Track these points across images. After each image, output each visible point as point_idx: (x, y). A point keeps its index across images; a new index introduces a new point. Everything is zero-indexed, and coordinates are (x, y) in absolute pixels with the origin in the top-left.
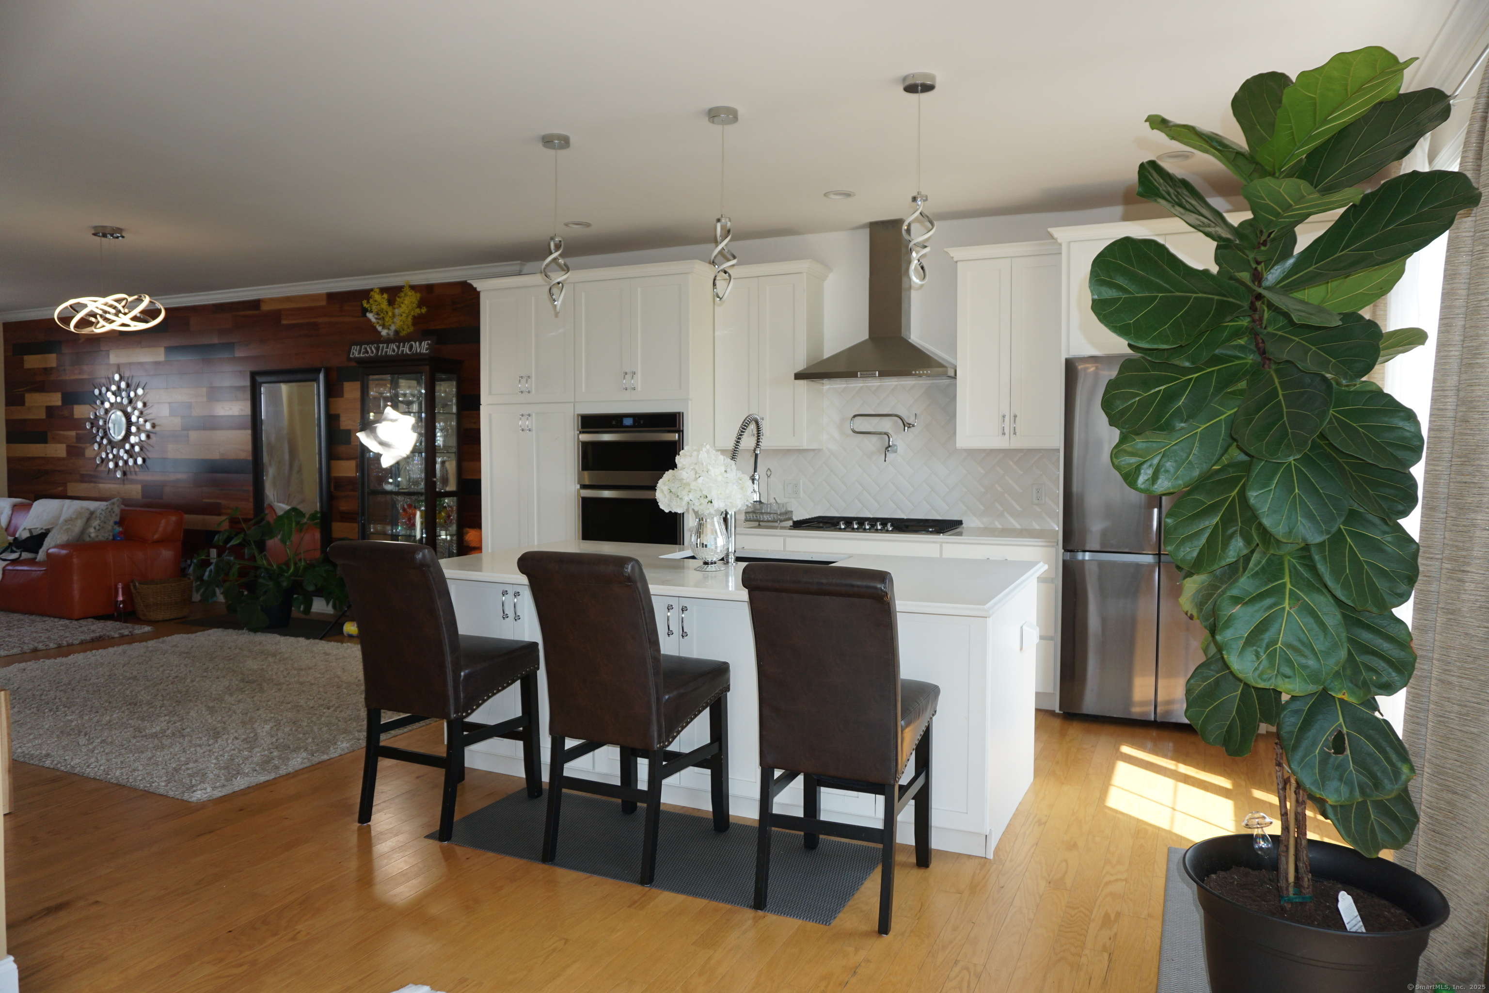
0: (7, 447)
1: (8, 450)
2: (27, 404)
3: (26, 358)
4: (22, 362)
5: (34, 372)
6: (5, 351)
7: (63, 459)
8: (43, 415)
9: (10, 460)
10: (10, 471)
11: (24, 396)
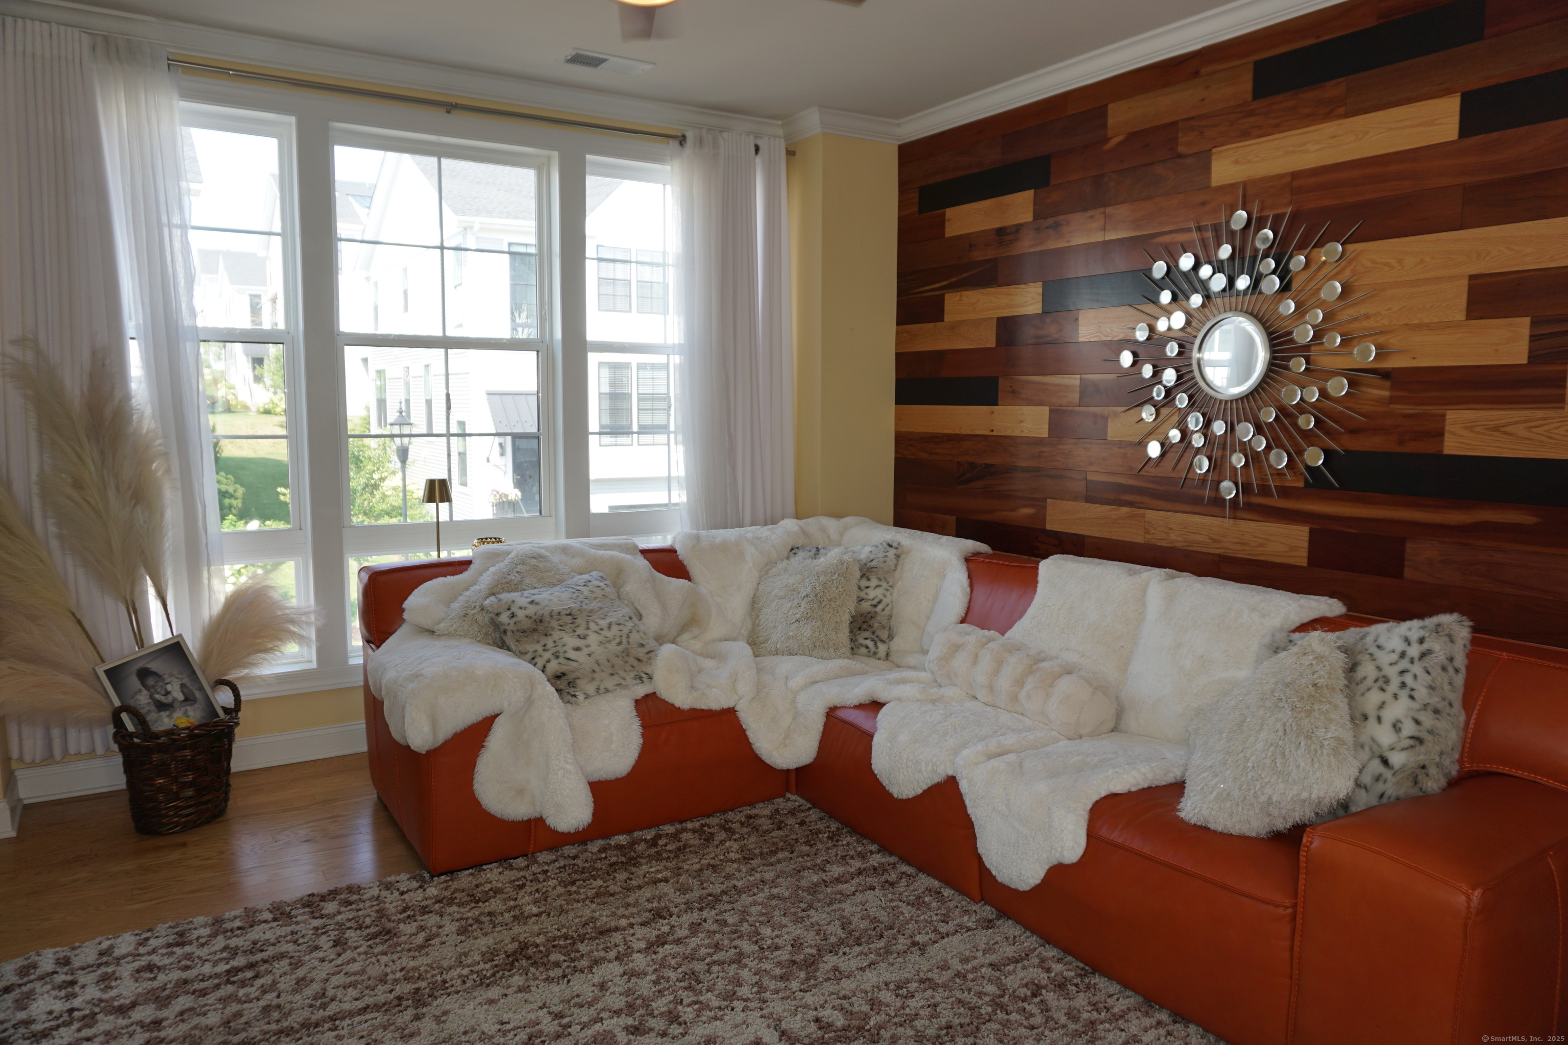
0: (896, 410)
1: (898, 419)
2: (947, 318)
3: (950, 212)
4: (941, 223)
5: (968, 241)
6: (902, 204)
7: (1038, 441)
8: (990, 341)
9: (901, 439)
10: (901, 464)
11: (941, 299)
